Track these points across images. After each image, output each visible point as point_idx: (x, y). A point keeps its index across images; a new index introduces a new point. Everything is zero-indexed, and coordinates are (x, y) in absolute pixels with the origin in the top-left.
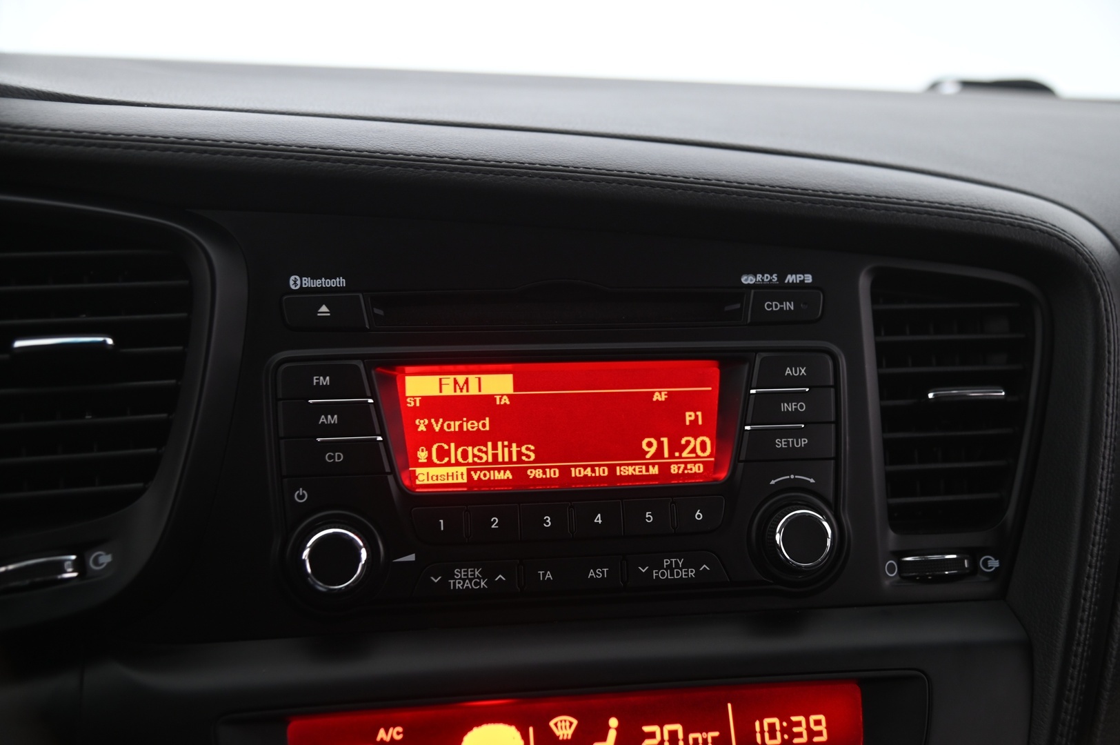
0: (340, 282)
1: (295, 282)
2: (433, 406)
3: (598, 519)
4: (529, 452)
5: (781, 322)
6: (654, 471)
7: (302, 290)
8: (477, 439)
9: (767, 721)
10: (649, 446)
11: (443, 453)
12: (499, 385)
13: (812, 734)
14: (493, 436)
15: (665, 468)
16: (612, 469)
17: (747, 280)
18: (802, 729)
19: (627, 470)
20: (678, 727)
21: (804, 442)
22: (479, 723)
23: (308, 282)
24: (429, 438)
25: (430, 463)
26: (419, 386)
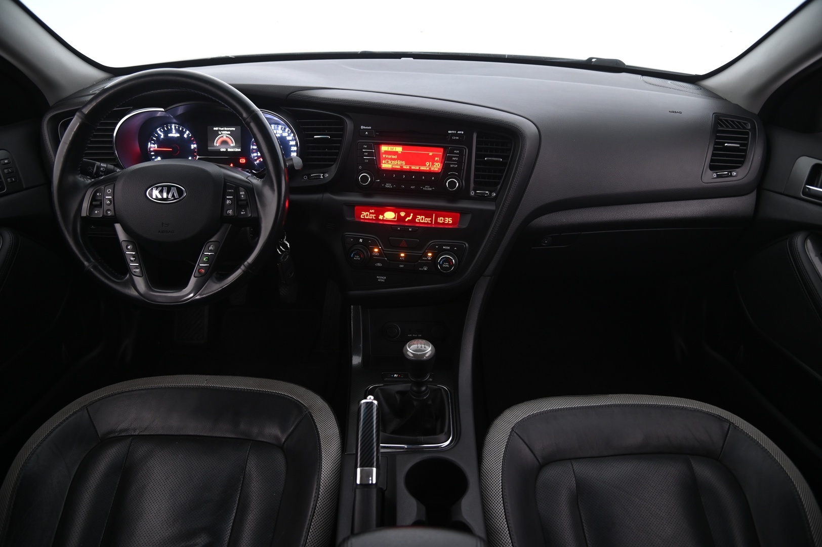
0: (370, 128)
1: (362, 127)
2: (387, 152)
3: (414, 177)
4: (404, 163)
5: (456, 141)
6: (428, 169)
7: (363, 129)
8: (394, 159)
9: (441, 218)
10: (427, 164)
11: (387, 162)
12: (399, 149)
13: (449, 221)
14: (397, 159)
15: (430, 168)
16: (420, 168)
17: (449, 132)
18: (447, 220)
19: (423, 168)
20: (424, 217)
21: (456, 166)
22: (388, 211)
23: (364, 127)
24: (385, 159)
25: (385, 163)
26: (384, 148)
